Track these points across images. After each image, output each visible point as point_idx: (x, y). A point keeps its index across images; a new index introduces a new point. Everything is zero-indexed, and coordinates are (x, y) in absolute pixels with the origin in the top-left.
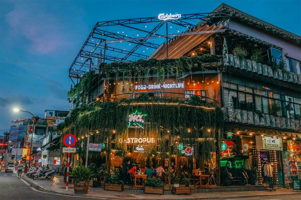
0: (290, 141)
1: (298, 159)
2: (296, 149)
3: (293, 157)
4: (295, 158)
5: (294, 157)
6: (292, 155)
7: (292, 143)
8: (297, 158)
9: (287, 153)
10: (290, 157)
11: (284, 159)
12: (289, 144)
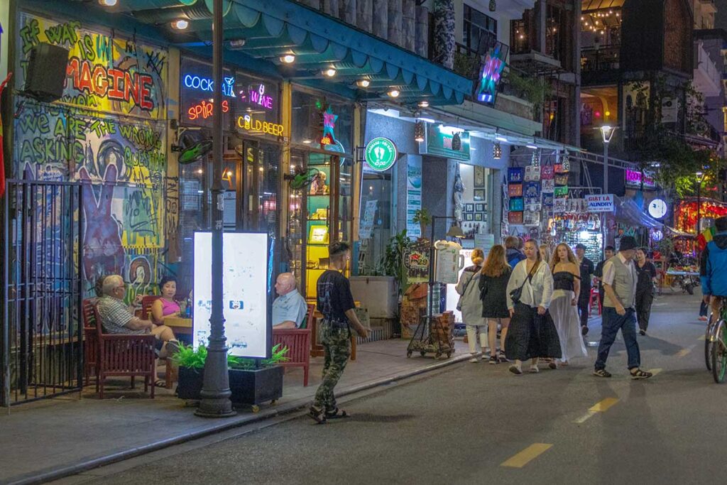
0: (94, 36)
1: (137, 169)
2: (132, 103)
3: (105, 154)
4: (119, 163)
5: (113, 159)
6: (94, 140)
7: (108, 53)
8: (130, 167)
9: (55, 122)
10: (80, 150)
11: (33, 167)
12: (88, 55)
